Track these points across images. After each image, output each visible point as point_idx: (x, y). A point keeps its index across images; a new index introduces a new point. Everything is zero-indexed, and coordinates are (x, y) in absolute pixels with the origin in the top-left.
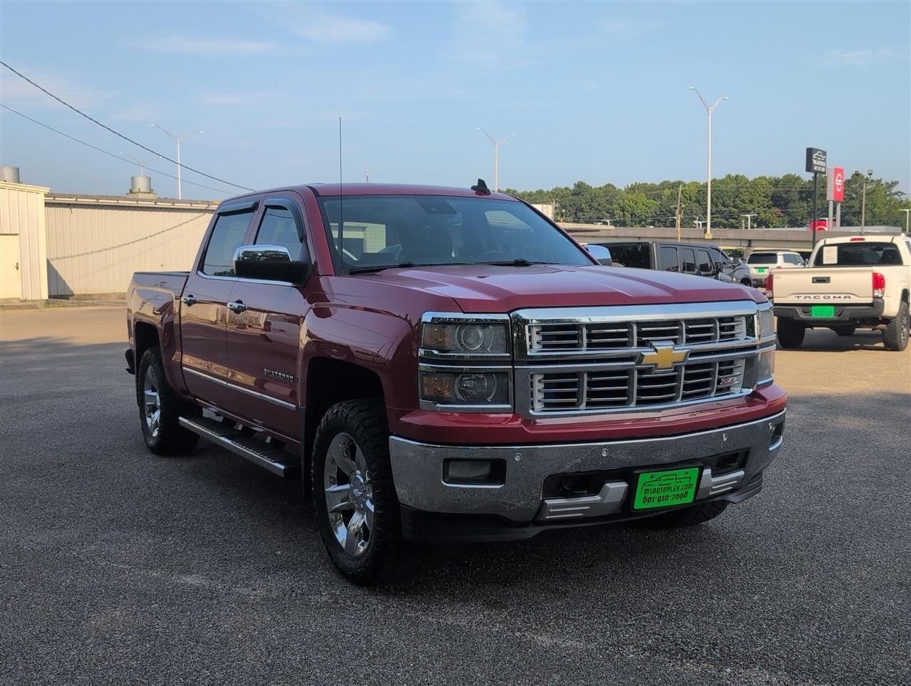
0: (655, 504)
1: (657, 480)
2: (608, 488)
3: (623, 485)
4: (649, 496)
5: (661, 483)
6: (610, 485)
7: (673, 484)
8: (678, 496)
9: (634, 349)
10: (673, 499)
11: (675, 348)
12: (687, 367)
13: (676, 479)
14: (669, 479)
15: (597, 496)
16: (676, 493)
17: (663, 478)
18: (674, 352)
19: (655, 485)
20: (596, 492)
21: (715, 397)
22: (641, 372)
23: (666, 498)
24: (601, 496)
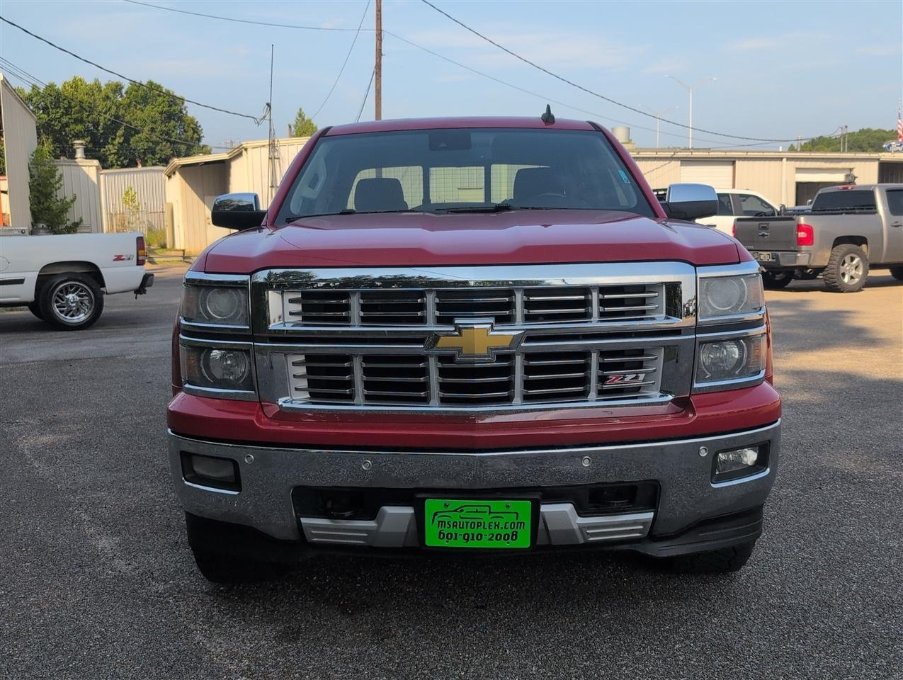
0: (460, 543)
1: (456, 511)
2: (385, 513)
3: (409, 511)
4: (446, 531)
5: (463, 514)
6: (390, 510)
7: (486, 518)
8: (499, 537)
9: (431, 327)
10: (490, 539)
11: (495, 328)
12: (529, 356)
13: (490, 512)
14: (477, 511)
15: (372, 522)
16: (495, 532)
17: (465, 509)
18: (492, 333)
19: (455, 517)
20: (372, 517)
21: (597, 400)
22: (441, 359)
23: (480, 537)
24: (377, 523)
